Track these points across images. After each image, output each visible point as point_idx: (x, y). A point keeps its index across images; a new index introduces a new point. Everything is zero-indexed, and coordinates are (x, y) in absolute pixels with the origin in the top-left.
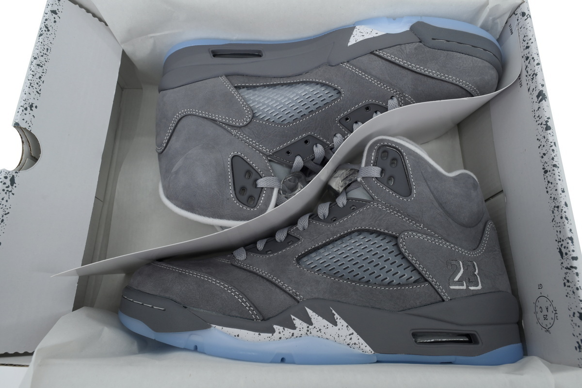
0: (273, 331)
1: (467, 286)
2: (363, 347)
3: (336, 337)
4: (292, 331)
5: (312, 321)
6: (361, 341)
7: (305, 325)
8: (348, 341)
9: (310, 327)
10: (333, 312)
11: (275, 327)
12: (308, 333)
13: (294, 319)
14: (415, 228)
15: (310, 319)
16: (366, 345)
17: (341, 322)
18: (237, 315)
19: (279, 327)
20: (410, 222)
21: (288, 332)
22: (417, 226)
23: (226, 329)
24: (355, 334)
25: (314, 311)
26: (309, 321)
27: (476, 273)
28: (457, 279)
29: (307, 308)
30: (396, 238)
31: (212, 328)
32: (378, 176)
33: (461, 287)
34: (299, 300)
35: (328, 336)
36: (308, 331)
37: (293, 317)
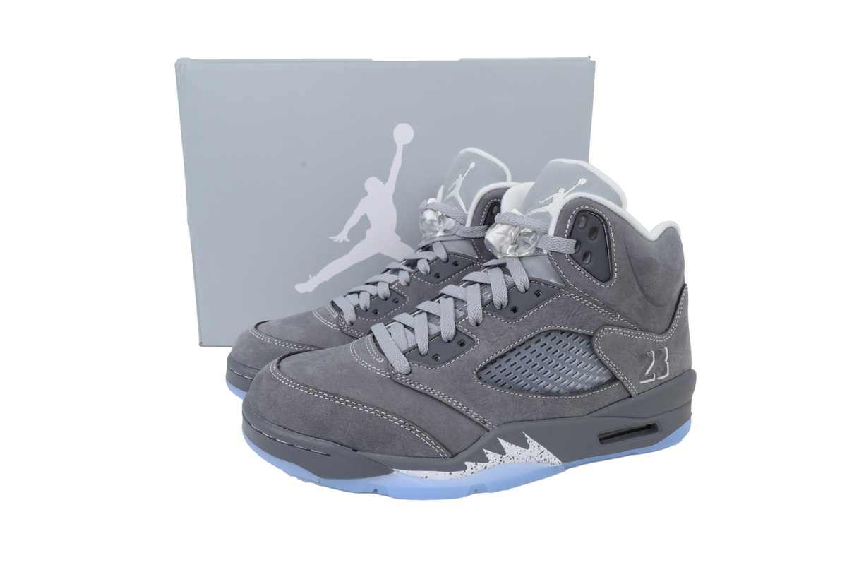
0: (464, 468)
1: (657, 377)
2: (552, 461)
3: (528, 459)
4: (484, 464)
5: (505, 450)
6: (551, 455)
7: (498, 456)
8: (539, 459)
9: (503, 456)
10: (526, 436)
11: (466, 463)
12: (501, 463)
13: (487, 453)
14: (611, 322)
15: (503, 449)
16: (556, 458)
17: (533, 444)
18: (421, 455)
19: (470, 463)
20: (606, 314)
21: (481, 465)
22: (614, 318)
23: (411, 472)
24: (545, 450)
25: (507, 441)
26: (501, 451)
27: (666, 360)
28: (647, 373)
29: (499, 439)
30: (590, 337)
31: (395, 473)
32: (572, 251)
33: (651, 380)
34: (488, 428)
35: (520, 460)
36: (501, 461)
37: (485, 451)
